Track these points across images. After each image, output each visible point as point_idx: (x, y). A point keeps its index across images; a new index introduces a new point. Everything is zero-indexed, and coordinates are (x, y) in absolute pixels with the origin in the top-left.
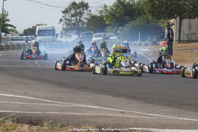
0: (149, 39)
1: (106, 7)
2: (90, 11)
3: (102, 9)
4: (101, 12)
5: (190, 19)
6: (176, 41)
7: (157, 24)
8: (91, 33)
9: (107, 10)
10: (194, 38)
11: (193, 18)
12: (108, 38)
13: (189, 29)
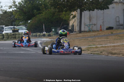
0: (53, 30)
1: (14, 2)
2: (2, 7)
3: (11, 5)
4: (11, 7)
5: (89, 11)
6: (78, 31)
7: (60, 16)
8: (3, 27)
9: (16, 5)
10: (95, 28)
11: (92, 10)
12: (17, 31)
13: (90, 20)
